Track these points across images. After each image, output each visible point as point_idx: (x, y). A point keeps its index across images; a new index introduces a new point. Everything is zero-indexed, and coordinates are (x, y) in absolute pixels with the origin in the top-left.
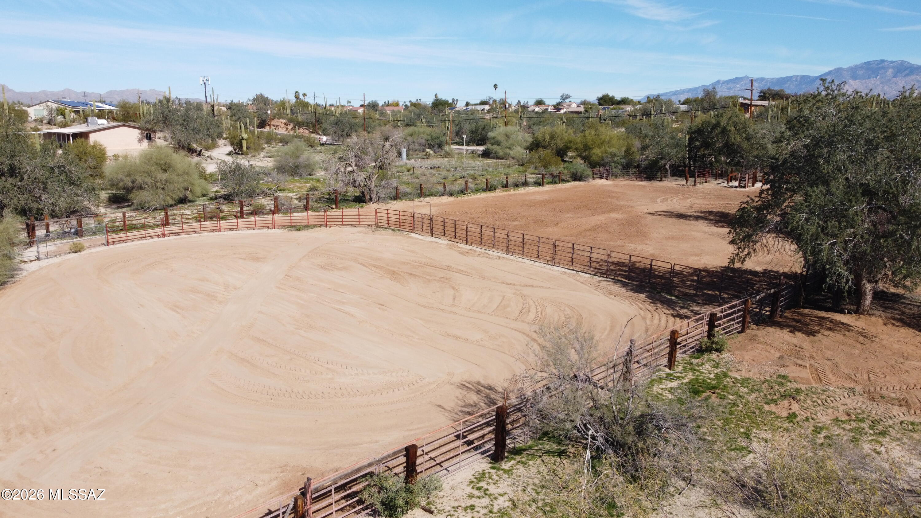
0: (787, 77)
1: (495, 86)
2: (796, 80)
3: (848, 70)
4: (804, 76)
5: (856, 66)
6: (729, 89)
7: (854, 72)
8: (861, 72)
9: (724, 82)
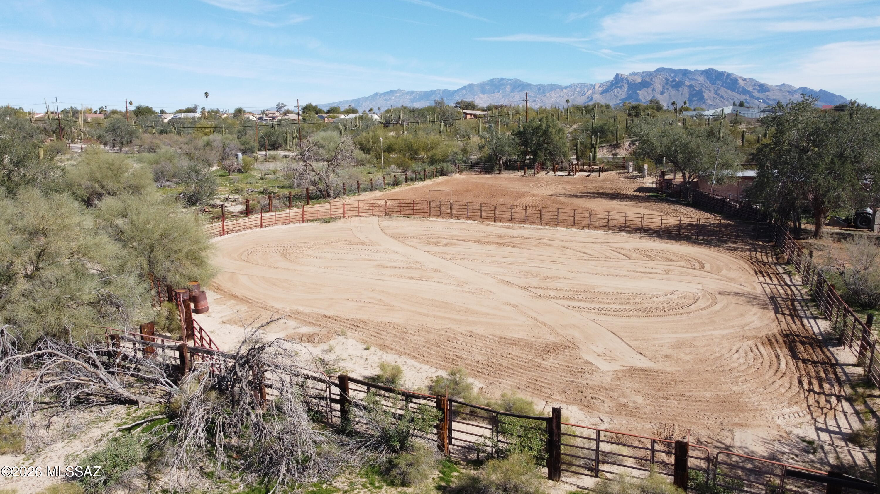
0: (432, 91)
1: (206, 94)
2: (439, 94)
3: (477, 85)
4: (445, 90)
5: (483, 82)
6: (386, 100)
7: (483, 88)
8: (487, 88)
9: (382, 94)
